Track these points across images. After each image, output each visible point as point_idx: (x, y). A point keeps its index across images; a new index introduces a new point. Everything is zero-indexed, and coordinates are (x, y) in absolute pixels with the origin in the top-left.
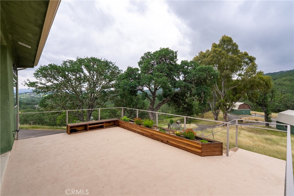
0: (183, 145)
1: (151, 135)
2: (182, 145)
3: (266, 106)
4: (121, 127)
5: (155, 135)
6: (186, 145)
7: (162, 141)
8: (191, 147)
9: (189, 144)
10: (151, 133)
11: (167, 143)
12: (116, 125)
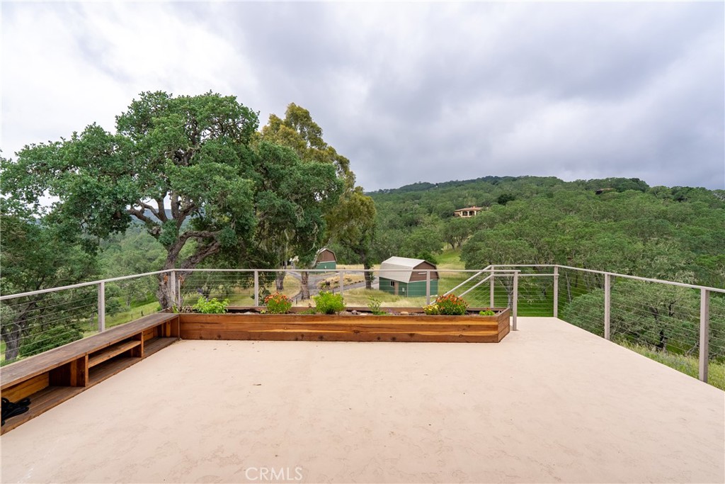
0: (455, 331)
1: (352, 333)
2: (452, 333)
3: (365, 252)
4: (201, 338)
5: (369, 329)
6: (464, 329)
7: (394, 340)
8: (475, 330)
9: (469, 326)
10: (351, 326)
11: (412, 339)
12: (172, 336)
